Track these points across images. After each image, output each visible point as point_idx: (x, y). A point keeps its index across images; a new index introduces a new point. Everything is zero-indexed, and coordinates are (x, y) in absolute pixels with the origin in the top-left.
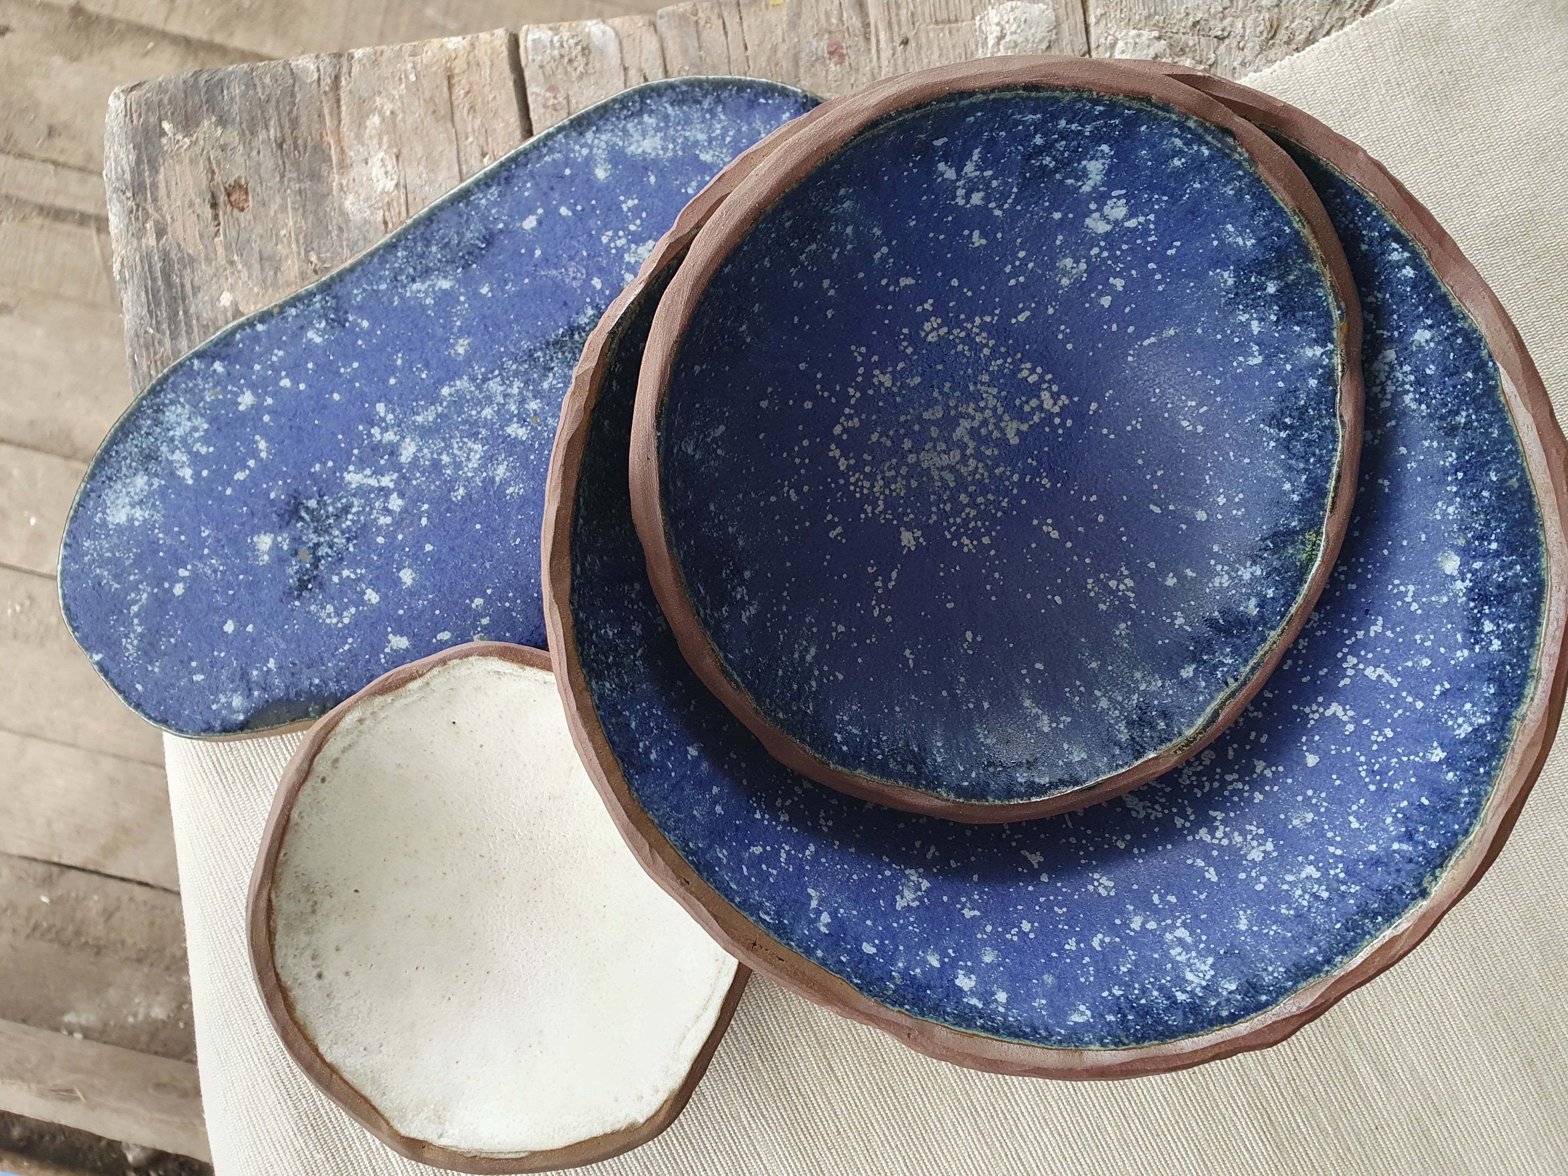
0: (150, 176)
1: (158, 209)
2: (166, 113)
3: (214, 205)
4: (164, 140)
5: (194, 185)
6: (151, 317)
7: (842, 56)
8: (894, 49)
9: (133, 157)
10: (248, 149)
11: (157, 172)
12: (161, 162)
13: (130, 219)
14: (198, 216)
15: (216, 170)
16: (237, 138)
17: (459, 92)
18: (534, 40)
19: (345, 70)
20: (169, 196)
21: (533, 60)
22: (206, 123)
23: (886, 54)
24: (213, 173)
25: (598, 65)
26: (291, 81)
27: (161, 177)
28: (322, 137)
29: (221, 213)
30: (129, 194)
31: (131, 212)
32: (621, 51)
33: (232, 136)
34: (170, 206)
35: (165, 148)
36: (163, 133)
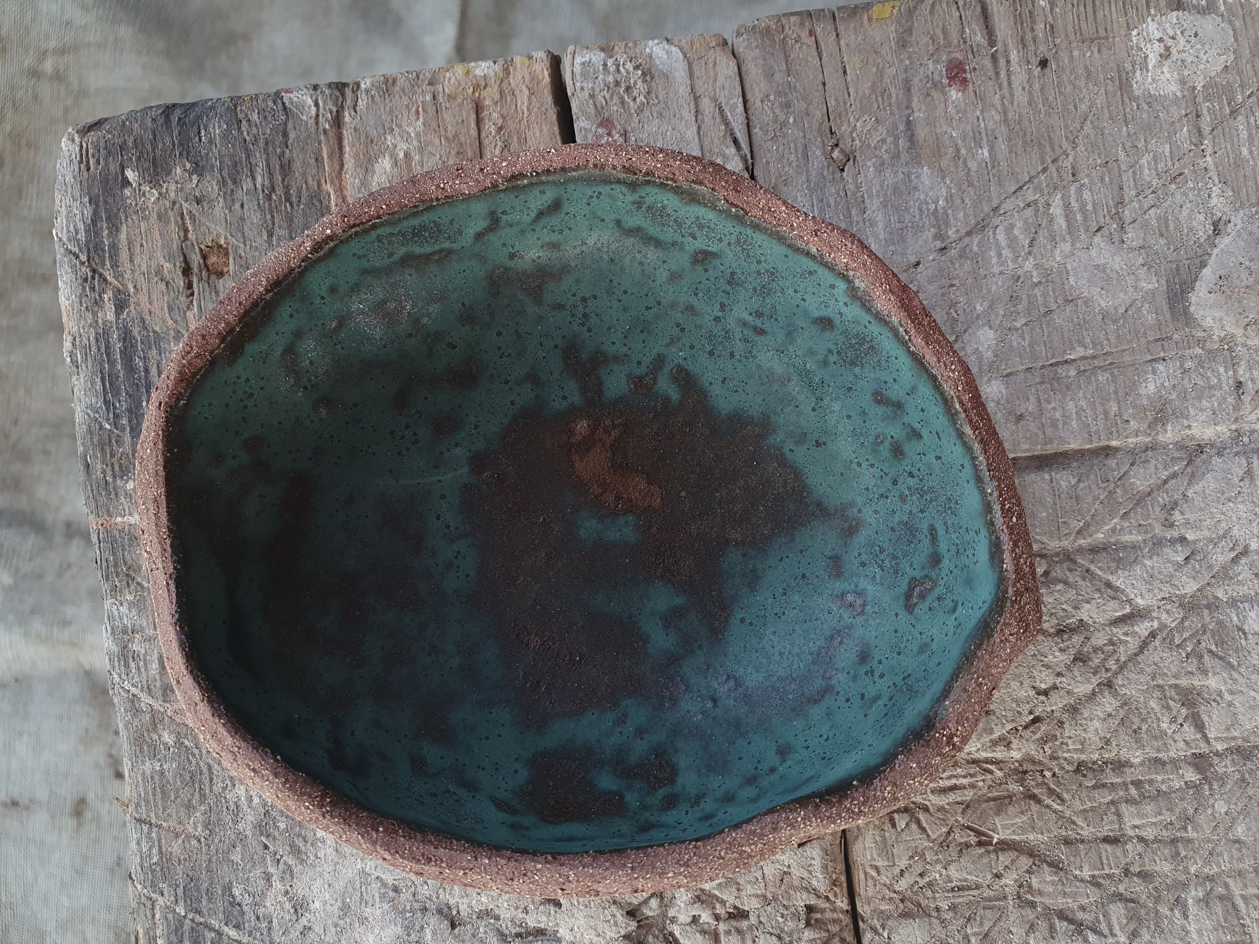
0: (109, 236)
1: (118, 276)
2: (131, 159)
3: (187, 271)
4: (127, 192)
5: (163, 245)
6: (108, 410)
7: (964, 81)
8: (1029, 72)
9: (88, 212)
10: (229, 203)
11: (118, 230)
12: (123, 218)
13: (84, 288)
14: (167, 283)
15: (190, 228)
16: (216, 188)
17: (490, 128)
18: (583, 64)
19: (349, 102)
20: (131, 261)
21: (582, 89)
22: (179, 171)
23: (1019, 77)
24: (186, 231)
25: (661, 96)
26: (283, 118)
27: (123, 236)
28: (319, 185)
29: (195, 280)
30: (84, 258)
31: (86, 280)
32: (691, 77)
33: (211, 186)
34: (133, 271)
35: (128, 201)
36: (126, 183)
